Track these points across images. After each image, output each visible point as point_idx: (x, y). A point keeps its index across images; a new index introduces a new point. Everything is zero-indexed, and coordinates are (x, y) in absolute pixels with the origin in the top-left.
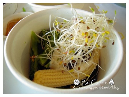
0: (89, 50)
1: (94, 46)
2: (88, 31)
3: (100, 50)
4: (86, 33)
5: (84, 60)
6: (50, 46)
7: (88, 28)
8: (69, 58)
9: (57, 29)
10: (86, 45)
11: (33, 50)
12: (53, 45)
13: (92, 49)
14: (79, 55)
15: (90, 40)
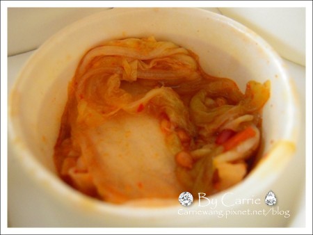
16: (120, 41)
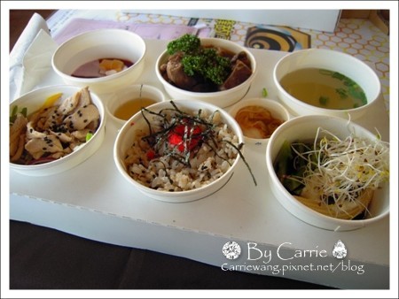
0: (359, 187)
1: (366, 185)
2: (365, 164)
3: (373, 191)
4: (361, 167)
5: (350, 196)
6: (310, 167)
7: (366, 161)
8: (332, 190)
9: (324, 149)
10: (358, 181)
11: (281, 165)
12: (314, 168)
13: (364, 187)
14: (345, 191)
15: (364, 175)
16: (249, 107)
